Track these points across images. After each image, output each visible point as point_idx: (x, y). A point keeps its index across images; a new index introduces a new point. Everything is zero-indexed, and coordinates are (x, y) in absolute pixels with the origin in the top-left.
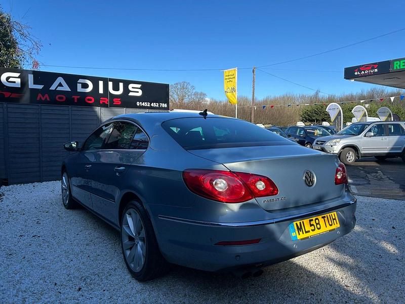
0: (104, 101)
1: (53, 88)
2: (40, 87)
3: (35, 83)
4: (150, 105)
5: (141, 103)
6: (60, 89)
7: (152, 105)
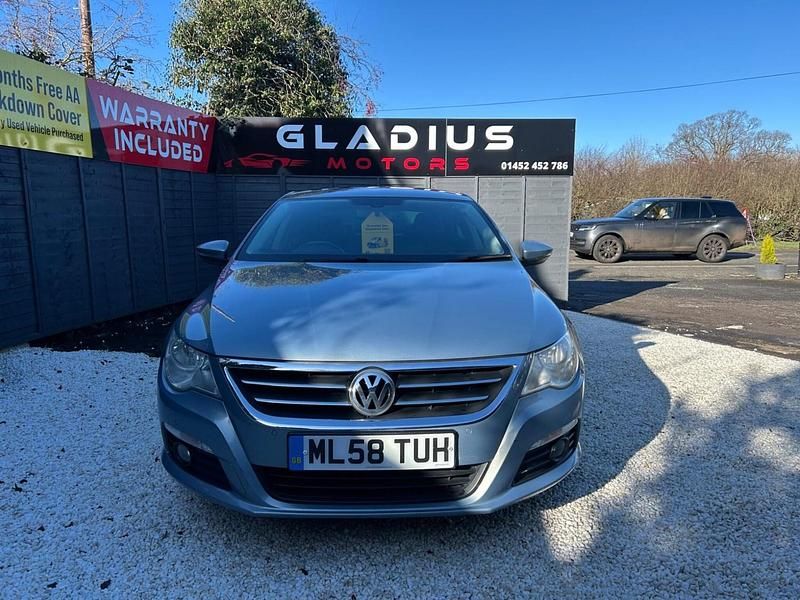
0: (436, 165)
1: (351, 146)
2: (332, 146)
3: (325, 139)
4: (530, 166)
5: (510, 164)
6: (361, 147)
7: (534, 166)
